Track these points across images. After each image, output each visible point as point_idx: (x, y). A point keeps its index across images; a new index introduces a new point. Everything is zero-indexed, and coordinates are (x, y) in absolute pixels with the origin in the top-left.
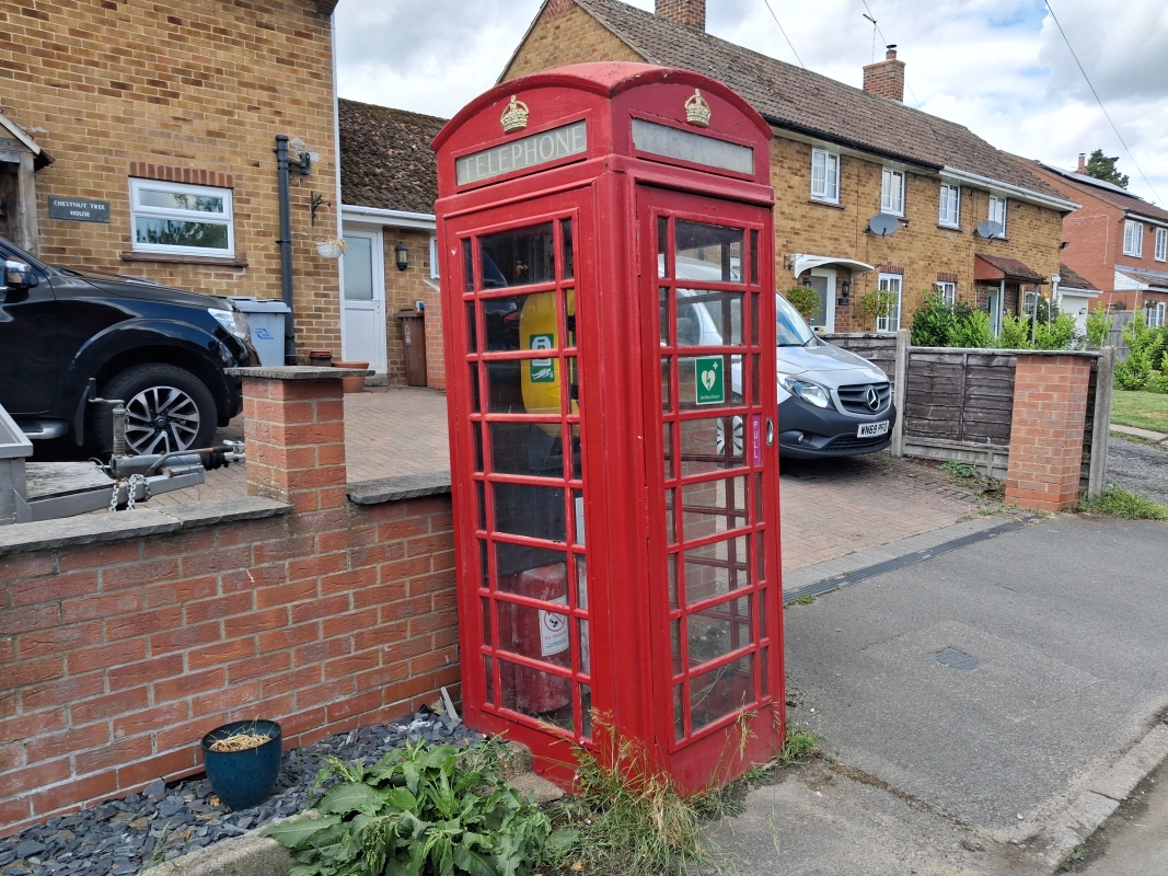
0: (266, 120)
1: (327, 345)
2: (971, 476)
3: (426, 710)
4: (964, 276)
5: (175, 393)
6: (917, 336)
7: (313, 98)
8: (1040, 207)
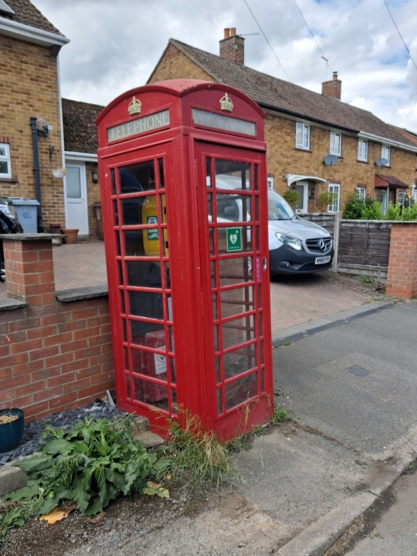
0: (25, 109)
1: (59, 221)
2: (370, 282)
3: (99, 401)
4: (370, 184)
6: (347, 214)
7: (49, 98)
8: (406, 151)
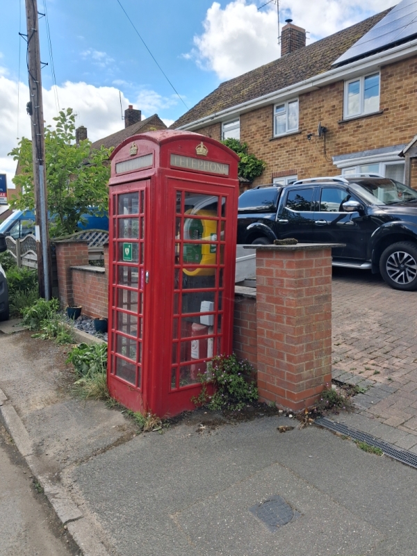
5: (406, 255)
